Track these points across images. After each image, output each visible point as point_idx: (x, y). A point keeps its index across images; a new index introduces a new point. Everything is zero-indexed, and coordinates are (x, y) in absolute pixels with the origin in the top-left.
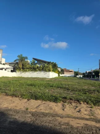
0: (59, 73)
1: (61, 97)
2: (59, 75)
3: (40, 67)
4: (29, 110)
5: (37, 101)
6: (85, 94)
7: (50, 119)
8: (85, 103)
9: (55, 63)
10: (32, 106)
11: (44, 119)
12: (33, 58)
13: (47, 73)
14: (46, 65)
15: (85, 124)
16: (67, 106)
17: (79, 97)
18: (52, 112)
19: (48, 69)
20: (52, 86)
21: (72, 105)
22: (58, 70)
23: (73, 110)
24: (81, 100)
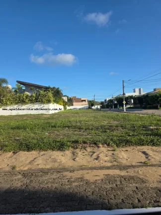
0: (66, 105)
1: (70, 142)
2: (65, 108)
3: (31, 96)
4: (17, 169)
5: (31, 152)
6: (105, 132)
7: (53, 177)
8: (105, 145)
9: (58, 88)
10: (22, 162)
11: (44, 178)
12: (18, 82)
13: (44, 105)
14: (42, 92)
15: (106, 175)
16: (80, 153)
17: (97, 138)
18: (56, 165)
19: (46, 98)
20: (55, 127)
21: (86, 150)
22: (63, 99)
23: (88, 158)
24: (100, 142)
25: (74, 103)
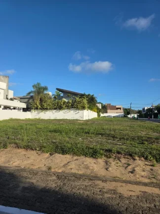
0: (100, 112)
1: (103, 150)
2: (99, 115)
3: (68, 102)
4: (53, 170)
5: (65, 156)
6: (143, 143)
7: (85, 183)
8: (142, 158)
9: (93, 96)
10: (57, 163)
11: (76, 183)
12: (57, 89)
13: (79, 111)
14: (77, 99)
15: (143, 192)
16: (113, 163)
17: (132, 150)
18: (88, 172)
19: (81, 105)
20: (88, 133)
21: (120, 161)
22: (97, 106)
23: (122, 169)
24: (136, 154)
25: (108, 111)
